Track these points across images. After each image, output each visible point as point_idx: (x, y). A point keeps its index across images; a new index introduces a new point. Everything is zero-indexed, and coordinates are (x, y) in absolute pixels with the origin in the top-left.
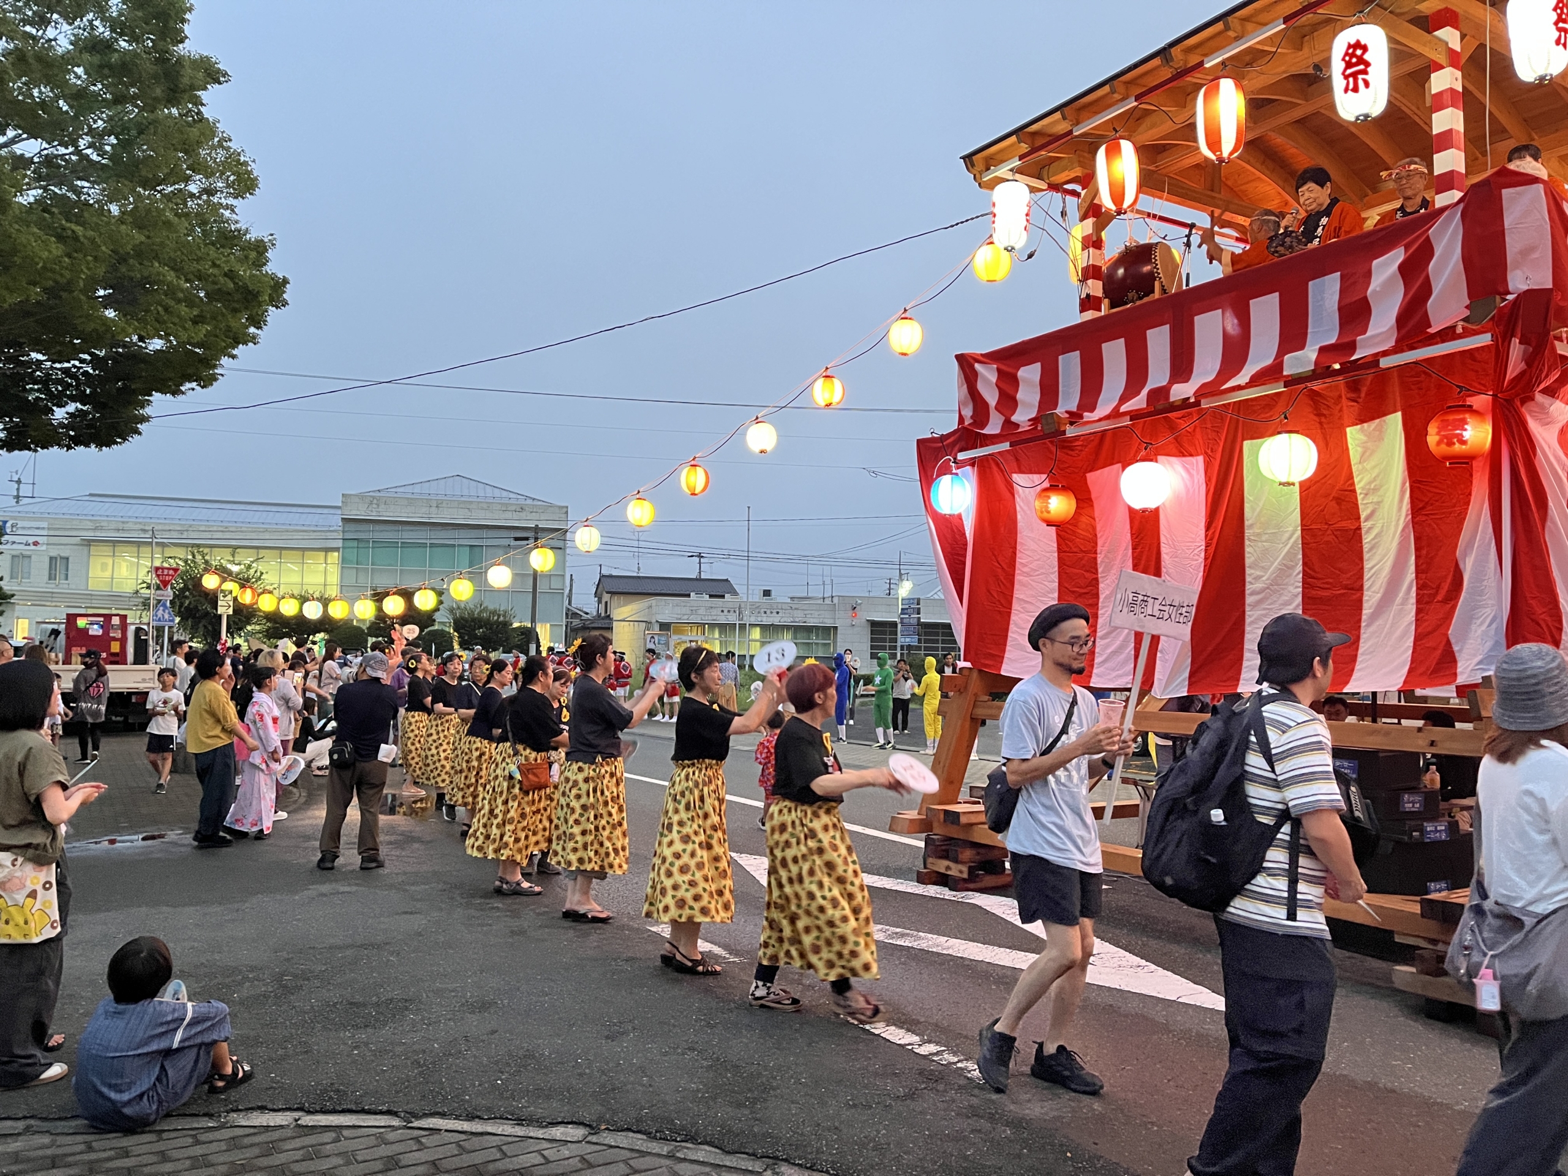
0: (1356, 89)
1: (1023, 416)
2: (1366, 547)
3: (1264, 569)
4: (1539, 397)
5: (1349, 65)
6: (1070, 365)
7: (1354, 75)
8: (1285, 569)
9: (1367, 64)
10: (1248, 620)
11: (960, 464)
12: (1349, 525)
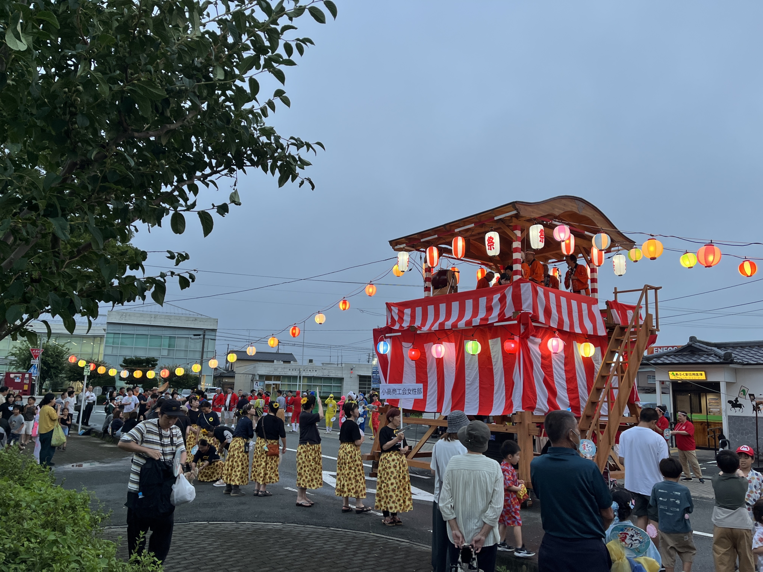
0: (491, 249)
1: (405, 325)
2: (494, 373)
3: (470, 378)
4: (531, 337)
5: (489, 243)
6: (419, 310)
7: (490, 246)
8: (475, 378)
9: (493, 243)
10: (466, 393)
11: (386, 338)
12: (490, 367)
